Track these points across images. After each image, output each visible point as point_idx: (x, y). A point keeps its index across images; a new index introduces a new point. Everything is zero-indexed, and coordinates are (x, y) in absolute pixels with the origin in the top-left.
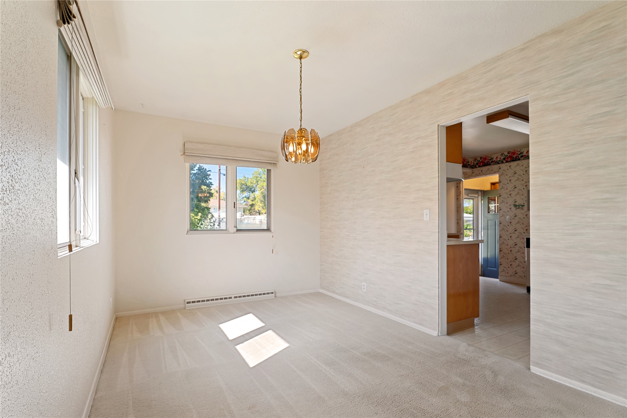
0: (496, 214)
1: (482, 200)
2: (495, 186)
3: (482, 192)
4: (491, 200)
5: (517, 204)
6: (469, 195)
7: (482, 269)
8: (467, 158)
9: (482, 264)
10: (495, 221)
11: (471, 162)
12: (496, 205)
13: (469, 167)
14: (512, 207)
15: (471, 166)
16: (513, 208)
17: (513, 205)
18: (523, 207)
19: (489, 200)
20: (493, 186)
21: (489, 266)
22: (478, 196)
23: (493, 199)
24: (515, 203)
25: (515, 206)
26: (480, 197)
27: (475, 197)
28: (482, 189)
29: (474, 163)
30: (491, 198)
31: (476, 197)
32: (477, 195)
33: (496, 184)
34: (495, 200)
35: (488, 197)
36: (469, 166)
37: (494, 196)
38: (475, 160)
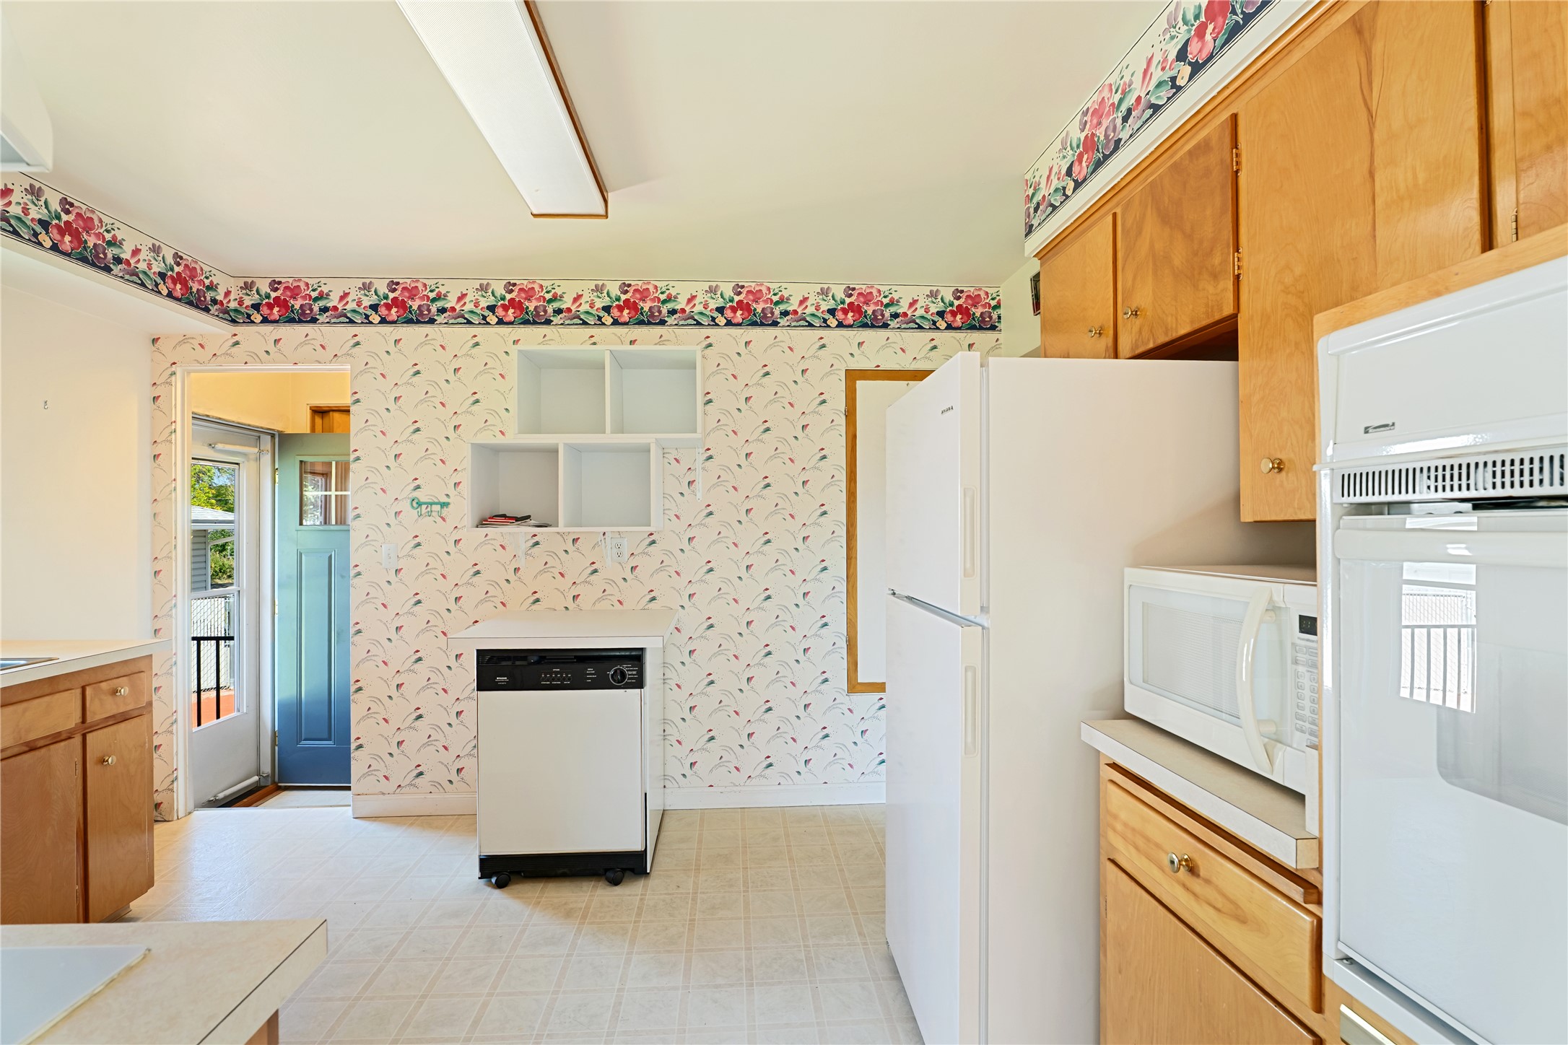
0: (332, 528)
1: (275, 470)
2: (326, 420)
3: (277, 440)
4: (313, 473)
5: (422, 496)
6: (219, 446)
7: (277, 748)
8: (206, 268)
9: (276, 729)
10: (330, 557)
11: (228, 293)
12: (333, 493)
13: (213, 309)
14: (405, 506)
15: (226, 312)
16: (410, 514)
17: (409, 501)
18: (445, 512)
19: (306, 472)
20: (318, 420)
21: (303, 738)
22: (260, 451)
23: (319, 469)
24: (416, 494)
25: (415, 505)
26: (267, 458)
27: (245, 455)
28: (278, 426)
29: (241, 303)
30: (312, 464)
31: (252, 457)
32: (257, 450)
33: (331, 413)
34: (326, 475)
35: (301, 462)
36: (217, 307)
37: (326, 459)
38: (248, 286)
